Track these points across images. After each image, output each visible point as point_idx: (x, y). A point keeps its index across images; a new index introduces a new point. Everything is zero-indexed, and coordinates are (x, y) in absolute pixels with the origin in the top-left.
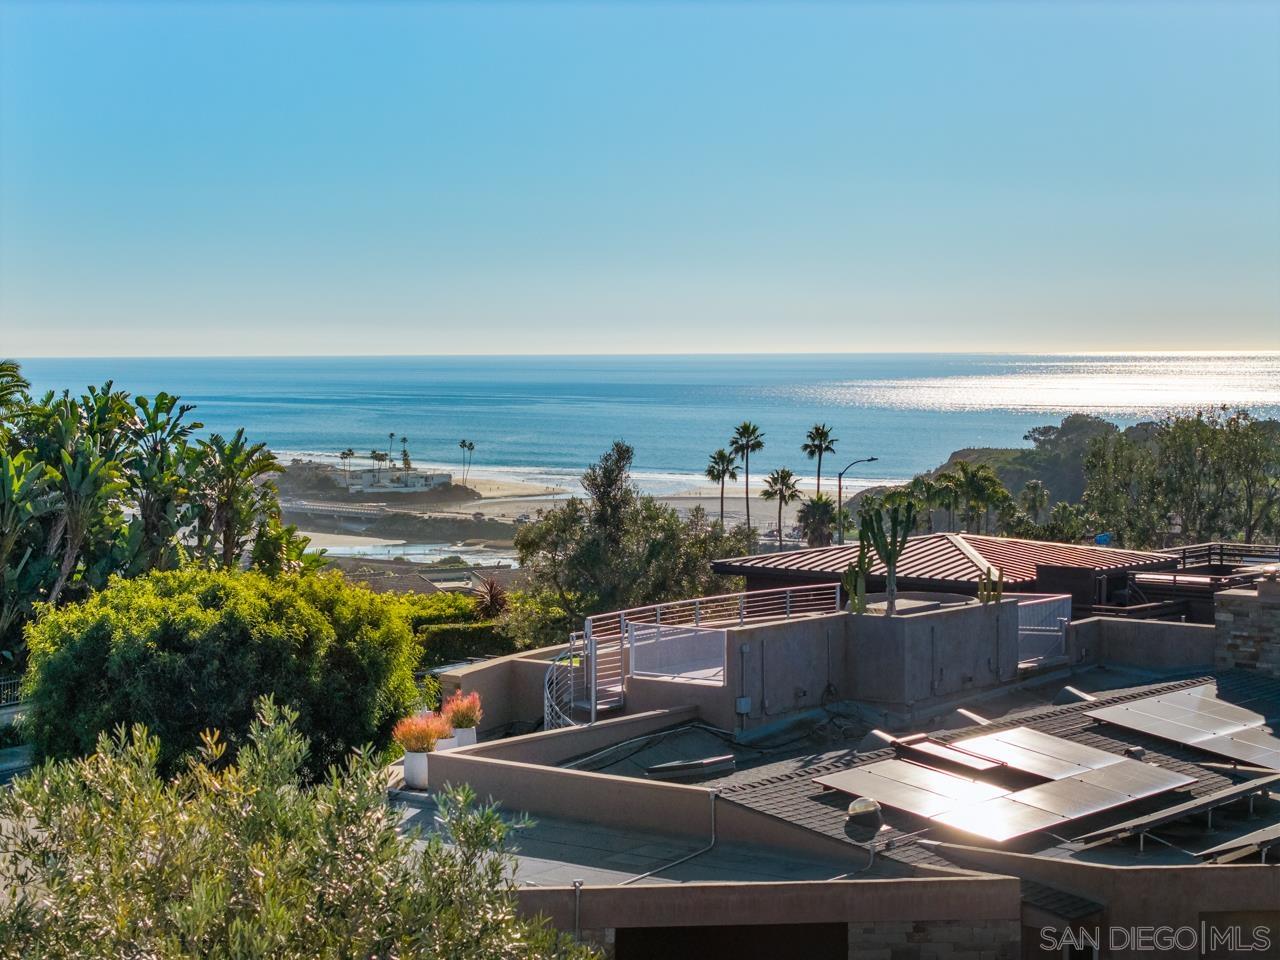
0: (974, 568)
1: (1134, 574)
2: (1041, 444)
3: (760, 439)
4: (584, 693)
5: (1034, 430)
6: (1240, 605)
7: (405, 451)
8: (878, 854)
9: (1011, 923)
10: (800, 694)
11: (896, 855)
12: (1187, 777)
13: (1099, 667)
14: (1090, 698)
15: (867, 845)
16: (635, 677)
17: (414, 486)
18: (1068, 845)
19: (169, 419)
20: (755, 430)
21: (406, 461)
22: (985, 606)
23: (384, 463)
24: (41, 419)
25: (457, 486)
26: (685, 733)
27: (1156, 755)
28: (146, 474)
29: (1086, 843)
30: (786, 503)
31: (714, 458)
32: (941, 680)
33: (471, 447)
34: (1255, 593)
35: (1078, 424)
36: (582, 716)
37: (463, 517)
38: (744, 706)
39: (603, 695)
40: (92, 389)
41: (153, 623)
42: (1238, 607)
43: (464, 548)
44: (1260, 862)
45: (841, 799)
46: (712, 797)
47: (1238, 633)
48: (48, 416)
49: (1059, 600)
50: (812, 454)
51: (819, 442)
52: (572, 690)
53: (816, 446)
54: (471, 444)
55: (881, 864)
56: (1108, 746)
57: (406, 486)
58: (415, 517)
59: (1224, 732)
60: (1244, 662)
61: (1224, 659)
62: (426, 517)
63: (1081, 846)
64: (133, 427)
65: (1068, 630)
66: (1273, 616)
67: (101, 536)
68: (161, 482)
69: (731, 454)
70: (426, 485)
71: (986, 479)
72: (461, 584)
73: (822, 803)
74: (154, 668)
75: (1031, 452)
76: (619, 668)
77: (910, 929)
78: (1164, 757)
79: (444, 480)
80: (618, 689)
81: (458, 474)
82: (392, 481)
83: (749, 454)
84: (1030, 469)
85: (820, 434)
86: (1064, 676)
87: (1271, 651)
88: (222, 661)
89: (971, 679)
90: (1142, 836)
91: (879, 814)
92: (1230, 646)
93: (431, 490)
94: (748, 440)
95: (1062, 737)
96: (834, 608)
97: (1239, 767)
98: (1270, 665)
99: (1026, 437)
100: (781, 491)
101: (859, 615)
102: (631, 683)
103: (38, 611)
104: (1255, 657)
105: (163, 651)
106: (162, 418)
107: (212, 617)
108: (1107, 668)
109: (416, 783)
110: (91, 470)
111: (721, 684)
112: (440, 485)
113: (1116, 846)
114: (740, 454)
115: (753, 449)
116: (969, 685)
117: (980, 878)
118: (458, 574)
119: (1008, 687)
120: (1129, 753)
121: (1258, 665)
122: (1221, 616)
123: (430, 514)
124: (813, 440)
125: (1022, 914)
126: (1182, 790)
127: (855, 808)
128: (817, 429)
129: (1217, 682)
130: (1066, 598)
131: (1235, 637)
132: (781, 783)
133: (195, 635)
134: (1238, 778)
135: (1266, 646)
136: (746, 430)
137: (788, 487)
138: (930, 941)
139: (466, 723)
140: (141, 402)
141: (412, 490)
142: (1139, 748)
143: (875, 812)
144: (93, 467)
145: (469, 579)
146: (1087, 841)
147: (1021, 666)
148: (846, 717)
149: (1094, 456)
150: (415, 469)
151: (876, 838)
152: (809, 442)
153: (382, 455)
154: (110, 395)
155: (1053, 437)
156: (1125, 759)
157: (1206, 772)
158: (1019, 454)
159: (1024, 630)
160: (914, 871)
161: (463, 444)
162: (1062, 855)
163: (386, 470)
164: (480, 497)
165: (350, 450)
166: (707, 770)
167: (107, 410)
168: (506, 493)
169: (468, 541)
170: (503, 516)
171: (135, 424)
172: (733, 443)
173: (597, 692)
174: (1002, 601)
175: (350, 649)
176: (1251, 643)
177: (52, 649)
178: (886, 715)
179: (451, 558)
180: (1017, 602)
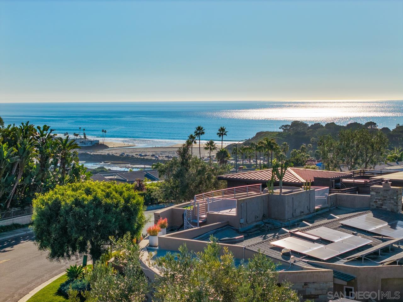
0: (296, 178)
1: (342, 180)
2: (285, 130)
3: (204, 131)
4: (195, 218)
5: (282, 126)
6: (378, 190)
7: (84, 133)
8: (292, 264)
9: (331, 282)
10: (256, 217)
11: (297, 264)
12: (370, 240)
13: (336, 208)
14: (338, 217)
15: (289, 261)
16: (209, 213)
17: (87, 144)
18: (342, 260)
19: (47, 133)
20: (202, 128)
21: (85, 137)
22: (306, 191)
23: (78, 137)
24: (7, 133)
25: (101, 144)
26: (225, 229)
27: (360, 234)
28: (41, 149)
29: (348, 260)
30: (212, 151)
31: (189, 137)
32: (295, 213)
33: (105, 132)
34: (382, 186)
35: (296, 124)
36: (195, 224)
37: (104, 154)
38: (242, 221)
39: (201, 218)
40: (23, 124)
41: (72, 199)
42: (377, 191)
43: (104, 164)
44: (397, 265)
45: (279, 249)
46: (244, 248)
47: (377, 198)
48: (10, 132)
49: (326, 189)
50: (220, 136)
51: (222, 132)
52: (191, 217)
53: (221, 133)
54: (105, 131)
55: (293, 267)
56: (347, 232)
57: (85, 144)
58: (88, 154)
59: (378, 227)
60: (379, 206)
61: (373, 205)
62: (92, 154)
63: (346, 261)
64: (36, 135)
65: (328, 197)
66: (387, 193)
67: (27, 168)
68: (46, 152)
69: (194, 136)
70: (91, 144)
71: (273, 143)
72: (113, 177)
73: (274, 250)
74: (74, 212)
75: (281, 133)
76: (205, 210)
77: (303, 285)
78: (362, 235)
79: (97, 142)
80: (204, 216)
81: (101, 140)
82: (80, 143)
83: (201, 136)
84: (281, 138)
85: (222, 129)
86: (327, 210)
87: (386, 203)
88: (94, 210)
89: (303, 212)
90: (363, 258)
91: (290, 253)
92: (375, 201)
93: (93, 145)
94: (200, 131)
95: (334, 229)
96: (260, 191)
97: (384, 237)
98: (386, 207)
99: (280, 128)
100: (210, 147)
101: (272, 194)
102: (208, 215)
103: (36, 196)
104: (382, 205)
105: (77, 207)
106: (45, 132)
107: (90, 198)
108: (339, 208)
109: (153, 244)
110: (27, 149)
111: (235, 215)
112: (96, 144)
113: (355, 260)
114: (197, 136)
115: (201, 134)
116: (302, 214)
117: (322, 270)
118: (112, 174)
119: (312, 214)
120: (353, 234)
121: (383, 207)
122: (372, 193)
123: (93, 153)
124: (220, 131)
125: (333, 280)
126: (369, 244)
127: (283, 251)
128: (222, 128)
129: (372, 212)
130: (327, 188)
131: (376, 199)
132: (261, 244)
133: (86, 203)
134: (384, 241)
135: (385, 202)
136: (199, 128)
137: (213, 146)
138: (309, 288)
139: (163, 227)
140: (39, 128)
141: (87, 145)
142: (356, 232)
143: (289, 252)
144: (27, 148)
145: (115, 175)
146: (348, 259)
147: (316, 208)
148: (269, 223)
149: (320, 141)
150: (88, 139)
151: (291, 260)
152: (219, 132)
153: (77, 134)
154: (28, 126)
155: (288, 128)
156: (352, 236)
157: (374, 239)
158: (278, 133)
159: (317, 197)
160: (302, 269)
161: (103, 131)
162: (341, 263)
163: (78, 139)
164: (108, 148)
165: (67, 133)
166: (237, 240)
167: (27, 130)
168: (116, 146)
169: (105, 162)
170: (116, 153)
171: (37, 134)
172: (195, 132)
173: (199, 217)
174: (311, 189)
175: (128, 206)
176: (381, 201)
177: (43, 207)
178: (282, 223)
179: (101, 167)
180: (315, 189)
